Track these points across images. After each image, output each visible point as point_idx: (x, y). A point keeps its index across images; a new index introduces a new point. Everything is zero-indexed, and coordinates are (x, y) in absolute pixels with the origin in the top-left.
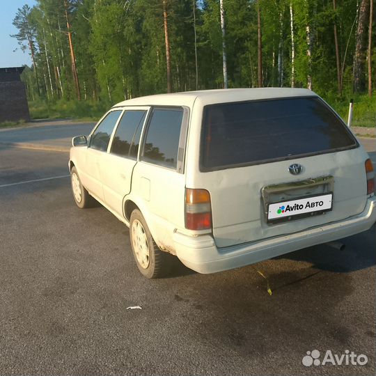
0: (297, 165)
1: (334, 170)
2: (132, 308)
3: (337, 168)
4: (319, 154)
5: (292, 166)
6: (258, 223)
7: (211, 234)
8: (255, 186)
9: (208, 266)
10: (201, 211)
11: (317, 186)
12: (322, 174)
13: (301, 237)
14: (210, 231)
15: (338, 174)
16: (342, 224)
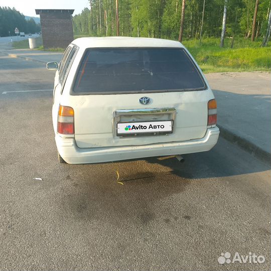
0: (146, 98)
1: (178, 105)
2: (36, 179)
3: (181, 104)
4: (168, 92)
5: (142, 98)
6: (111, 135)
7: (74, 138)
8: (109, 109)
9: (70, 159)
10: (66, 122)
11: (163, 114)
12: (166, 107)
13: (144, 149)
14: (72, 136)
15: (181, 108)
16: (181, 144)
